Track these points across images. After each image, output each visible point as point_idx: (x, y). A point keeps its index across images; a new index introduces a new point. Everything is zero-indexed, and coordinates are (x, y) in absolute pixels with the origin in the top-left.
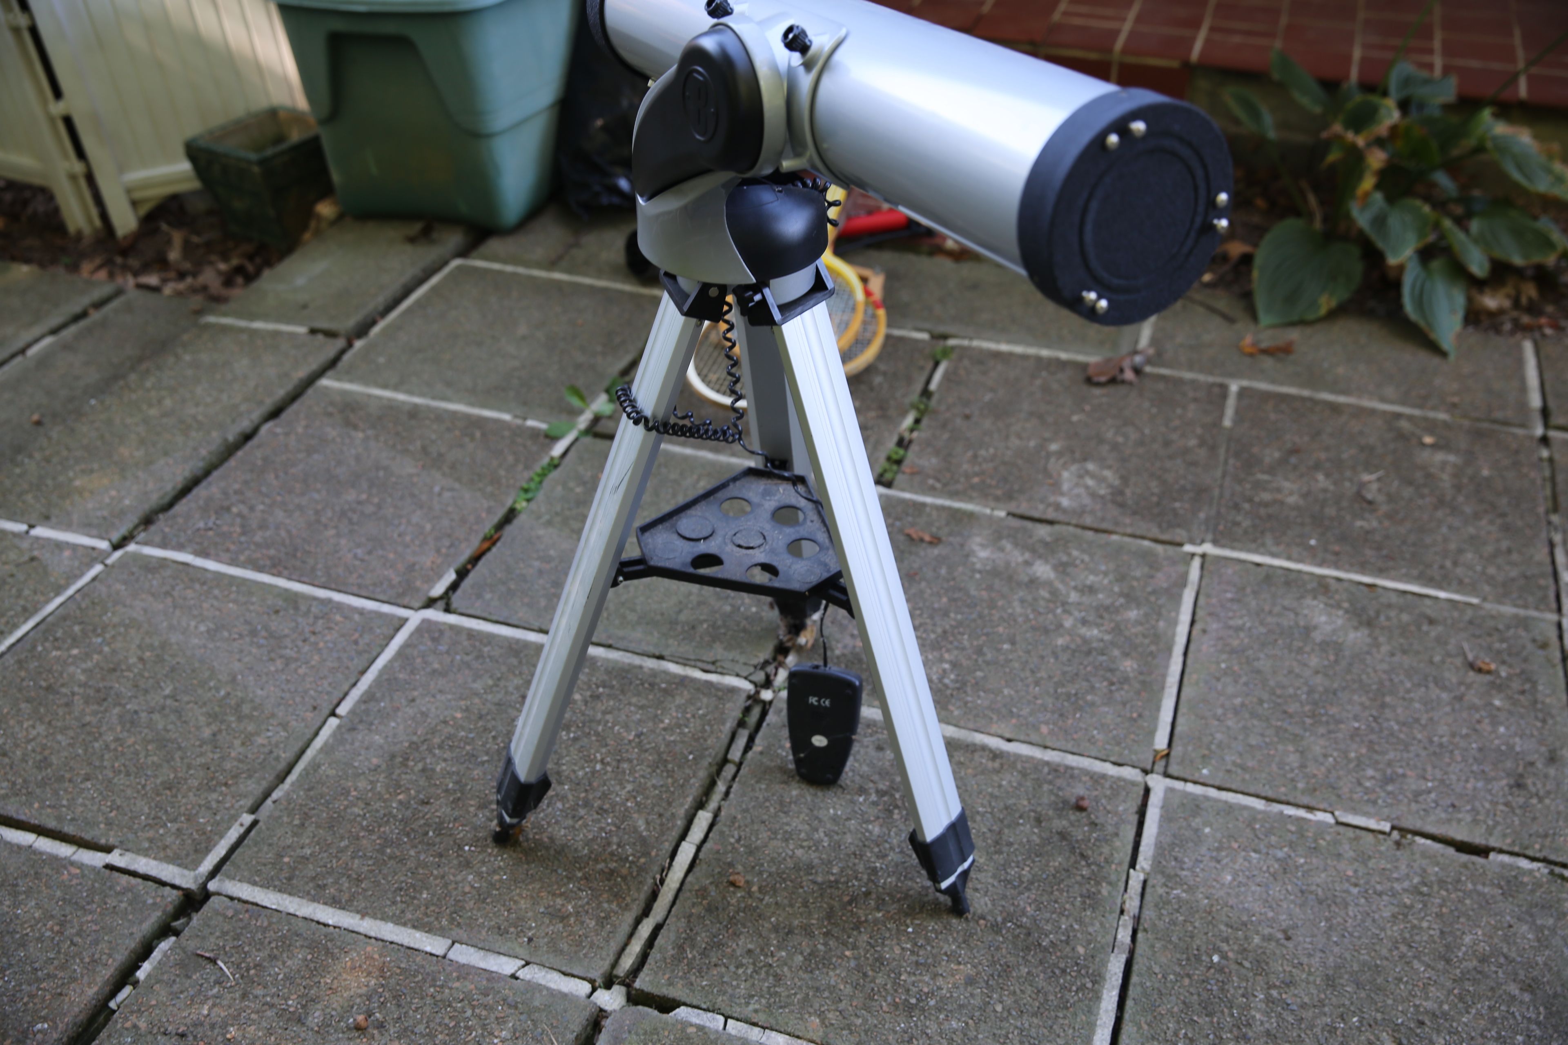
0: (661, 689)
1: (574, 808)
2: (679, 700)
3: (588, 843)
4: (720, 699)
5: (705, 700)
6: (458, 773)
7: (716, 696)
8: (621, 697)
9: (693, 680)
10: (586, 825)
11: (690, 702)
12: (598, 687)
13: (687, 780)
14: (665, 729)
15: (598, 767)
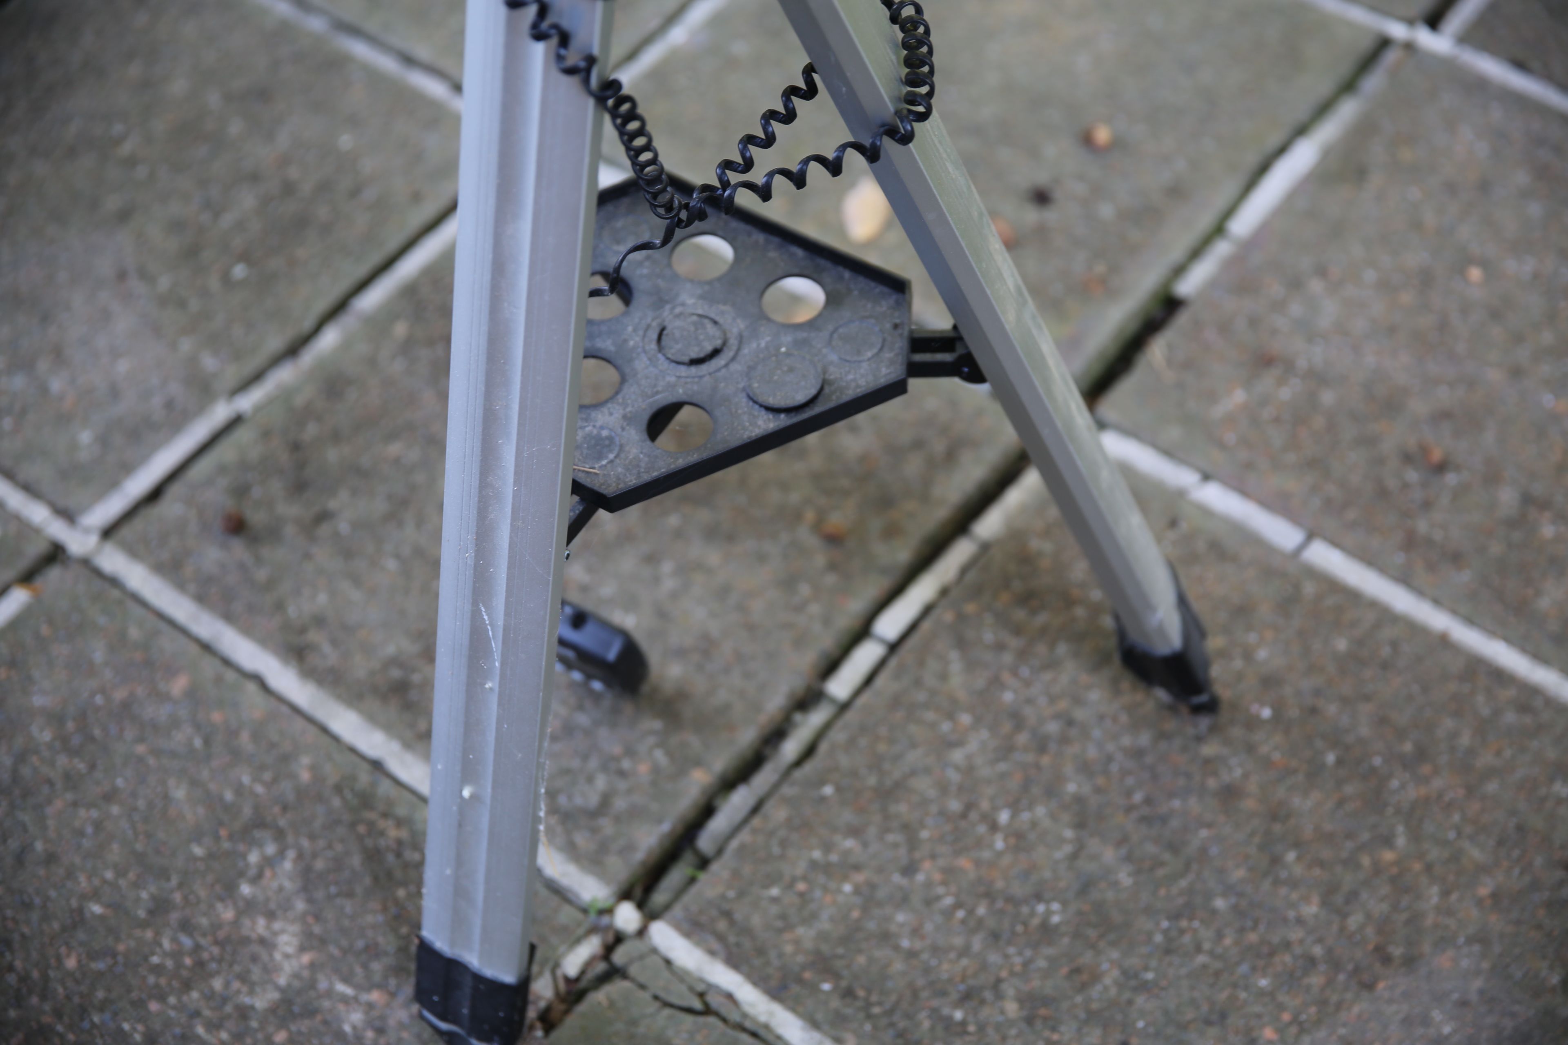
0: (835, 975)
1: (1064, 740)
2: (805, 934)
3: (1052, 664)
4: (727, 914)
5: (756, 921)
6: (1277, 882)
7: (732, 922)
8: (920, 982)
9: (759, 980)
10: (1053, 699)
11: (786, 923)
12: (963, 1023)
13: (851, 743)
14: (857, 868)
15: (1004, 817)
